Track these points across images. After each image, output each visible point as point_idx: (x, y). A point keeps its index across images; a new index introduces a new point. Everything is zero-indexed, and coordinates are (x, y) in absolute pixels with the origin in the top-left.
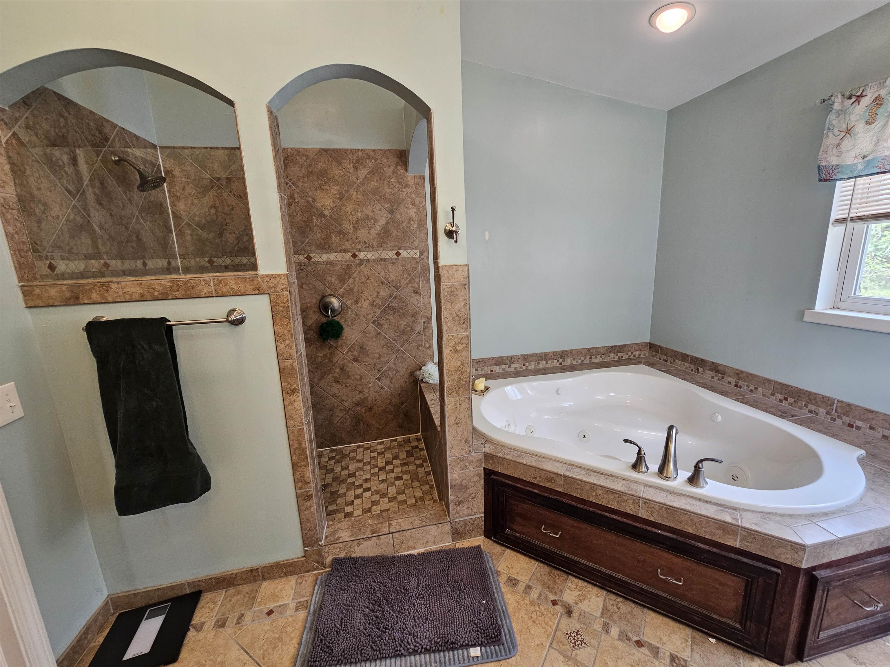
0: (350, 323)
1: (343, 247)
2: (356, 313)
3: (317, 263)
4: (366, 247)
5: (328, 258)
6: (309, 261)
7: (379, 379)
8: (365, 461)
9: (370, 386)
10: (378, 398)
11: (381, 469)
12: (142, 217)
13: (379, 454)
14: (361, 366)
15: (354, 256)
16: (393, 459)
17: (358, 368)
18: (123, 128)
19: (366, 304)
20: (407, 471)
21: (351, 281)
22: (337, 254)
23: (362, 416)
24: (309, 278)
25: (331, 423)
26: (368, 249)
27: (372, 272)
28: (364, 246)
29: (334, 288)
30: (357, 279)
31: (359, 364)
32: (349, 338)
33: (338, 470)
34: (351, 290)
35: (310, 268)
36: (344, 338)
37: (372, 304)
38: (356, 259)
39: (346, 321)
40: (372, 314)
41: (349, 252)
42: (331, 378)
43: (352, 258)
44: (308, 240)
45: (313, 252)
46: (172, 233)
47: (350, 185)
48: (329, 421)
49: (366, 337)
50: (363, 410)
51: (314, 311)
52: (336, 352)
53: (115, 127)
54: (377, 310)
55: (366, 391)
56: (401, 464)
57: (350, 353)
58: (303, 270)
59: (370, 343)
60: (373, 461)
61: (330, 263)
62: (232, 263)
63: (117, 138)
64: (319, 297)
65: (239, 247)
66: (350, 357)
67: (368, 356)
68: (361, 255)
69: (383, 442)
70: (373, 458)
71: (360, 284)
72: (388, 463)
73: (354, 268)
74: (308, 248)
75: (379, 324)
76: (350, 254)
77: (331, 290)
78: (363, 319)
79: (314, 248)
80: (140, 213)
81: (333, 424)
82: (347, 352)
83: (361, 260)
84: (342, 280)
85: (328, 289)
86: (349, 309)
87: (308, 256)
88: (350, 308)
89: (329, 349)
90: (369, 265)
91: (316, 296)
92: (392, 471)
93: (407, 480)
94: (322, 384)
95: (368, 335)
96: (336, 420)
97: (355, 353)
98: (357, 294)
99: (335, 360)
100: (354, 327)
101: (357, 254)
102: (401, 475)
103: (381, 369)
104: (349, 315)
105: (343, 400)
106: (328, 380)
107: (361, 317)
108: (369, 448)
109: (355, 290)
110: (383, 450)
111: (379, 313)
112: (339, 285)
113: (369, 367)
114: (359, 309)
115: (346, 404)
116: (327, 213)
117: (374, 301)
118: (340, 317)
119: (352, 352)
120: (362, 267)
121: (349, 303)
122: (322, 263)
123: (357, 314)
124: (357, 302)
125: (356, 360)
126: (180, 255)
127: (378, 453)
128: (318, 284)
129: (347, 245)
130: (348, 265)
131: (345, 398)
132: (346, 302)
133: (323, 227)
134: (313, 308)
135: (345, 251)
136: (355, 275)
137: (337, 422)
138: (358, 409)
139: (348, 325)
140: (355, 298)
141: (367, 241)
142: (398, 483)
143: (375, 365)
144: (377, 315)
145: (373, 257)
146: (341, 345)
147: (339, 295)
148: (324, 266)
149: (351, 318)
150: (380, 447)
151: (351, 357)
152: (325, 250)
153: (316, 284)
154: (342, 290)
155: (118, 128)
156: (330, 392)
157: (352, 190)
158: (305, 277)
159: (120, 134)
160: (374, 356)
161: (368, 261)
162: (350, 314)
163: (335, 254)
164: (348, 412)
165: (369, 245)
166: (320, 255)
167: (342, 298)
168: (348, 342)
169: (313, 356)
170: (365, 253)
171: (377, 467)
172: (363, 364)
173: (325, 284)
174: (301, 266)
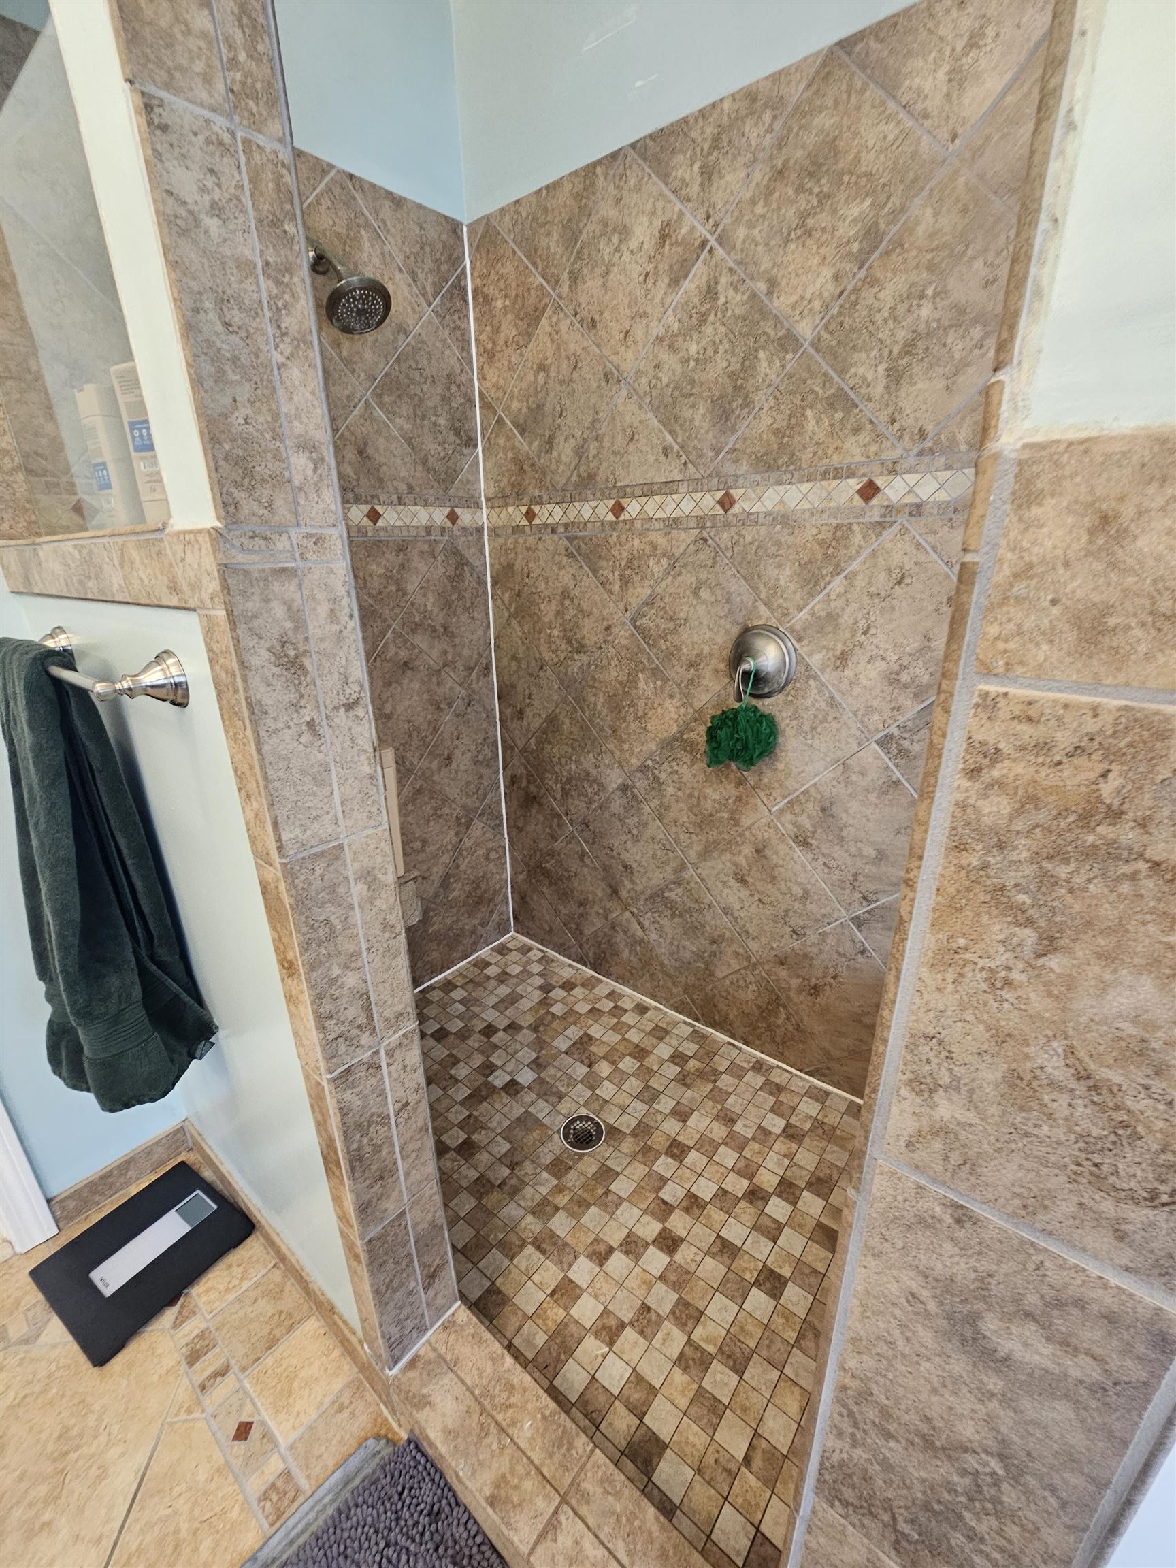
0: (807, 727)
1: (836, 460)
2: (832, 698)
3: (748, 519)
4: (920, 454)
5: (781, 502)
6: (726, 511)
7: (858, 922)
8: (738, 1127)
9: (828, 929)
10: (844, 973)
11: (755, 1195)
12: (381, 405)
13: (791, 1133)
14: (814, 864)
15: (869, 491)
16: (809, 1185)
17: (803, 866)
18: (351, 176)
19: (873, 674)
20: (815, 1271)
21: (837, 584)
22: (810, 485)
23: (788, 997)
24: (717, 568)
25: (709, 972)
26: (926, 459)
27: (922, 558)
28: (916, 450)
29: (779, 606)
30: (860, 582)
31: (810, 856)
32: (795, 771)
33: (665, 1104)
34: (832, 617)
35: (725, 535)
36: (781, 766)
37: (892, 679)
38: (874, 502)
39: (795, 717)
40: (887, 713)
41: (852, 475)
42: (729, 865)
43: (858, 501)
44: (732, 439)
45: (741, 481)
46: (476, 446)
47: (914, 181)
48: (707, 964)
49: (847, 782)
50: (795, 982)
51: (716, 671)
52: (752, 801)
53: (324, 172)
54: (909, 703)
55: (812, 937)
56: (819, 1225)
57: (788, 816)
58: (705, 540)
59: (854, 806)
60: (757, 1146)
61: (784, 520)
62: (565, 520)
63: (326, 202)
64: (735, 631)
65: (579, 476)
66: (786, 825)
67: (841, 840)
68: (894, 490)
69: (827, 1094)
70: (763, 1133)
71: (866, 600)
72: (787, 1189)
73: (857, 539)
74: (729, 469)
75: (902, 753)
76: (855, 484)
77: (772, 611)
78: (850, 722)
79: (743, 468)
80: (379, 396)
81: (712, 974)
82: (781, 811)
83: (889, 509)
84: (812, 581)
85: (763, 610)
86: (812, 682)
87: (727, 494)
88: (815, 677)
89: (737, 787)
90: (916, 529)
91: (728, 627)
92: (773, 1232)
93: (788, 1315)
94: (706, 869)
95: (854, 778)
96: (721, 972)
97: (805, 821)
98: (848, 635)
99: (746, 821)
100: (816, 743)
101: (879, 482)
102: (786, 1272)
103: (871, 897)
104: (810, 700)
105: (747, 932)
106: (721, 866)
107: (847, 716)
108: (777, 1089)
109: (846, 619)
110: (807, 1126)
111: (909, 715)
112: (798, 596)
113: (837, 875)
114: (845, 686)
115: (754, 946)
116: (805, 329)
117: (903, 668)
118: (781, 702)
119: (796, 815)
120: (888, 534)
121: (816, 660)
122: (761, 520)
123: (832, 702)
124: (843, 659)
125: (803, 842)
126: (488, 500)
127: (788, 1125)
128: (738, 588)
129: (854, 449)
130: (838, 527)
131: (752, 929)
132: (810, 654)
133: (782, 388)
134: (714, 661)
135: (837, 473)
136: (854, 566)
137: (724, 978)
138: (783, 973)
139: (800, 731)
140: (840, 648)
141: (929, 428)
142: (758, 1300)
143: (855, 875)
144: (901, 720)
145: (942, 496)
146: (769, 787)
147: (792, 631)
148: (763, 530)
149: (813, 711)
150: (809, 1108)
151: (790, 827)
152: (775, 475)
153: (732, 590)
154: (804, 615)
155: (332, 174)
156: (719, 898)
157: (918, 201)
158: (710, 563)
159: (337, 191)
160: (860, 850)
161: (917, 509)
162: (812, 698)
163: (805, 487)
164: (754, 966)
165: (937, 442)
166: (760, 490)
167: (799, 640)
168: (791, 784)
169: (696, 794)
170: (911, 479)
171: (751, 1177)
172: (821, 860)
173: (755, 589)
174: (703, 527)
